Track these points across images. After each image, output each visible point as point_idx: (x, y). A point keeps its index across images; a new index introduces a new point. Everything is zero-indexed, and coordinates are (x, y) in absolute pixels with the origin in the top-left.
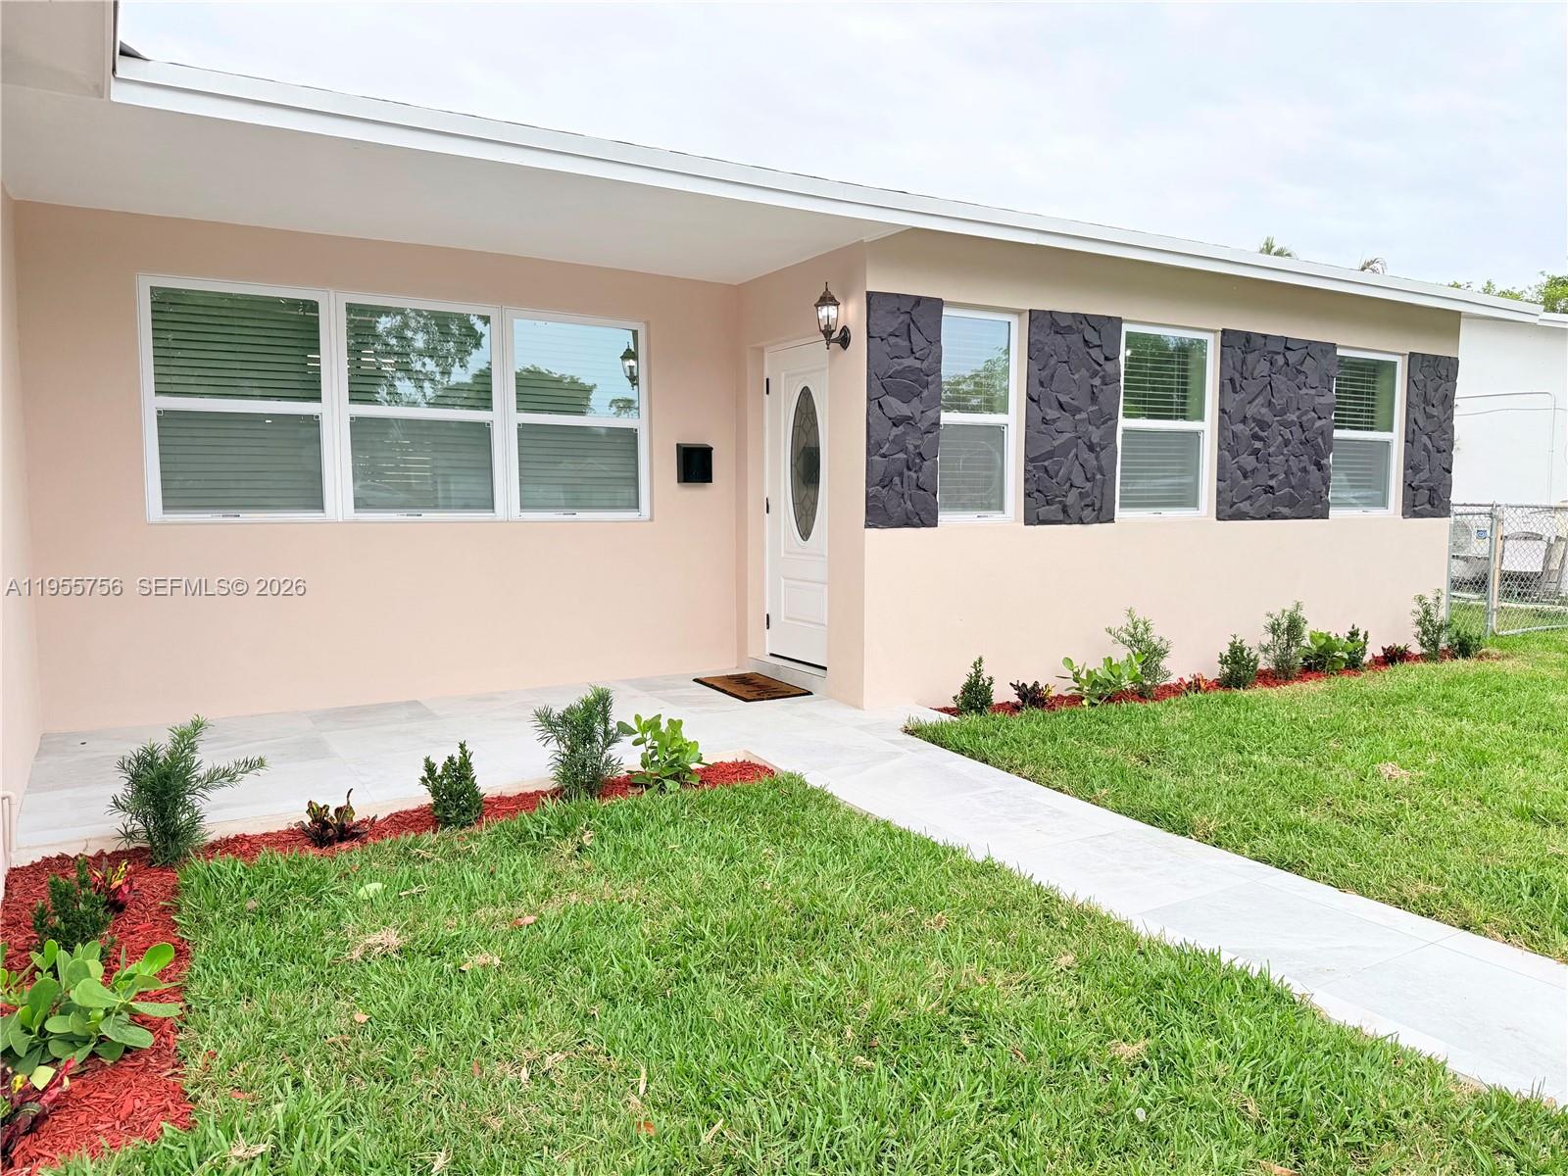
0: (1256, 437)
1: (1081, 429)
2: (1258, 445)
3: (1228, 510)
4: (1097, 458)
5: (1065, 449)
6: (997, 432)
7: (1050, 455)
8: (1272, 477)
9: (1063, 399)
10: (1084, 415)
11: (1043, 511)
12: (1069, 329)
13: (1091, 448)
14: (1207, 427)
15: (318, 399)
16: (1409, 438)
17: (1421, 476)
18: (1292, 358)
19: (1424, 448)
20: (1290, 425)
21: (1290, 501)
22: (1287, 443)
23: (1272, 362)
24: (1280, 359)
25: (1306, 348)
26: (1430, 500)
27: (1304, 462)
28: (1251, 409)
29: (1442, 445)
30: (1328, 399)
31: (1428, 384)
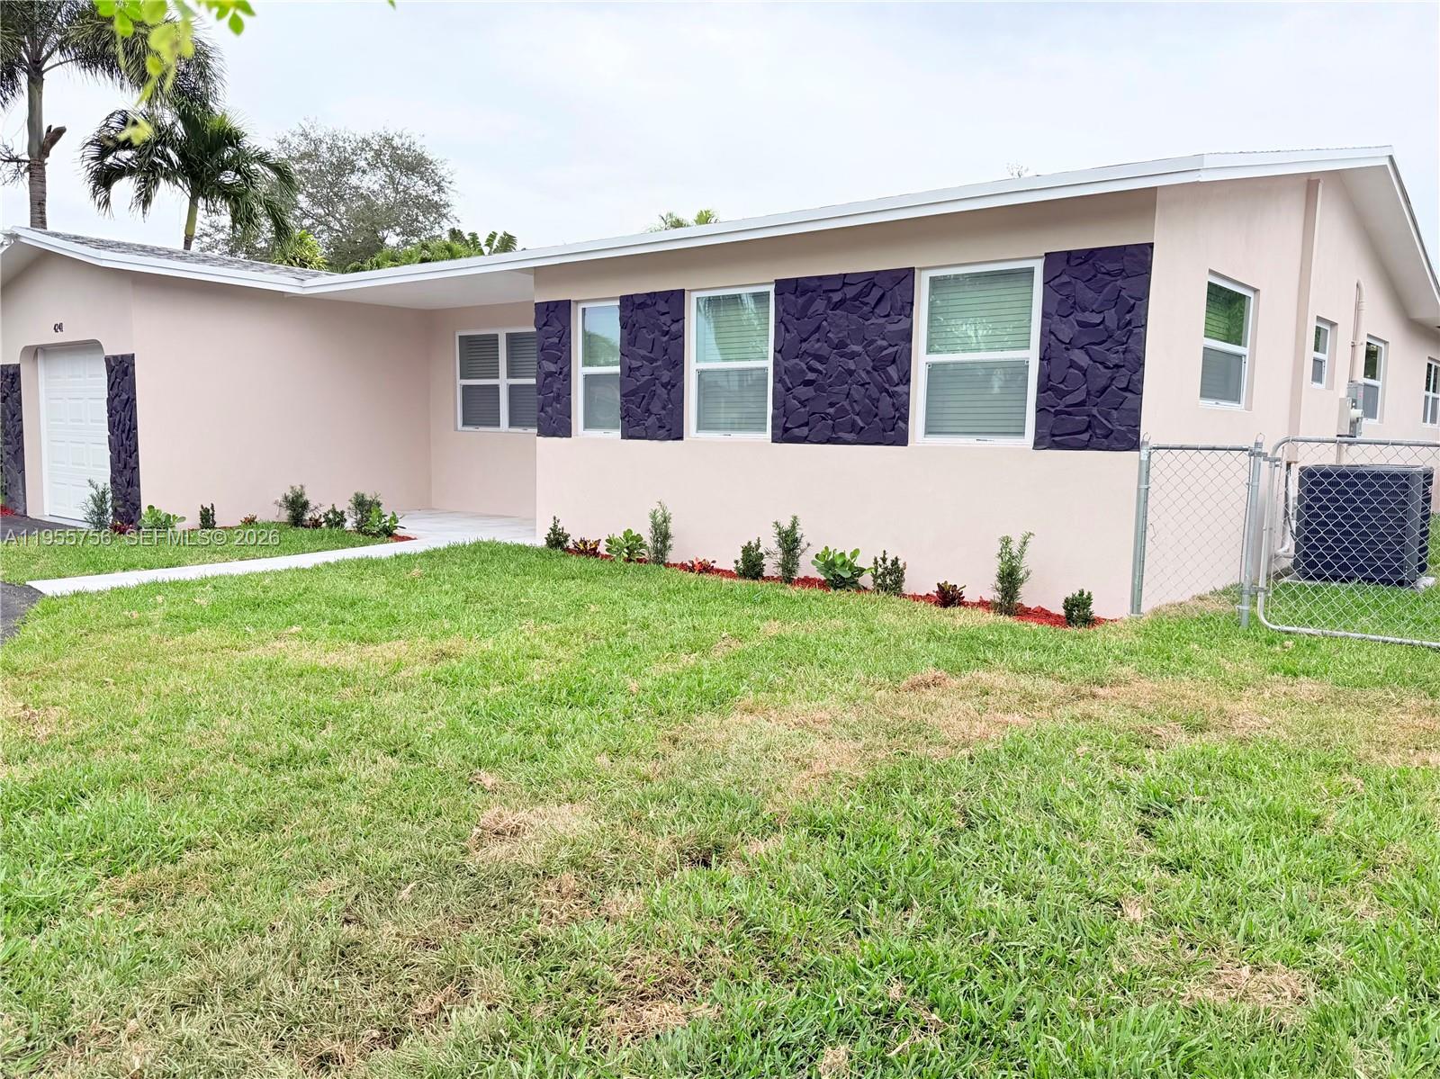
0: (812, 369)
1: (657, 373)
2: (810, 375)
3: (784, 434)
4: (668, 394)
5: (646, 386)
7: (634, 391)
8: (832, 405)
9: (645, 351)
10: (659, 363)
13: (664, 386)
14: (770, 364)
15: (498, 377)
16: (1045, 357)
17: (1070, 399)
18: (850, 292)
19: (1073, 364)
20: (853, 355)
21: (854, 428)
22: (851, 373)
23: (829, 299)
24: (836, 297)
25: (871, 279)
26: (1089, 426)
27: (874, 392)
28: (804, 345)
29: (1114, 359)
30: (903, 325)
31: (1080, 285)
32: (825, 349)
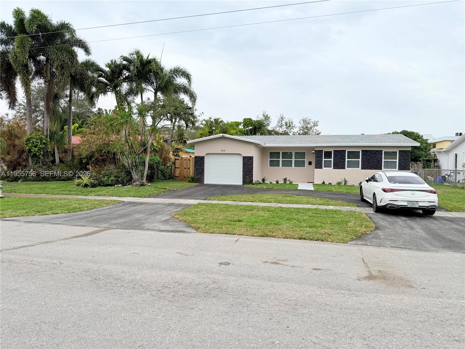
0: (368, 161)
1: (340, 160)
2: (367, 162)
3: (363, 168)
5: (338, 162)
6: (331, 161)
7: (336, 163)
8: (371, 165)
9: (338, 158)
11: (335, 168)
12: (338, 152)
13: (342, 162)
14: (360, 160)
15: (279, 159)
16: (399, 161)
17: (402, 165)
18: (374, 152)
19: (403, 162)
20: (374, 159)
21: (374, 168)
22: (373, 161)
23: (370, 153)
24: (372, 153)
25: (377, 151)
26: (404, 168)
27: (377, 163)
28: (367, 158)
29: (408, 161)
30: (381, 156)
31: (403, 154)
32: (370, 159)
